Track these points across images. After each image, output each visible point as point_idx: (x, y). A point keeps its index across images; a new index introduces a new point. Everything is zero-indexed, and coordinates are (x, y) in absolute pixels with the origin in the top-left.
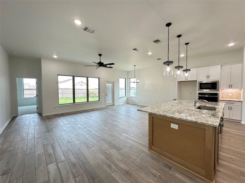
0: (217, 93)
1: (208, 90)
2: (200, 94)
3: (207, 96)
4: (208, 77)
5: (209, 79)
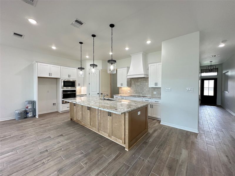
0: (75, 90)
1: (70, 88)
2: (64, 91)
3: (69, 93)
4: (69, 76)
5: (70, 78)
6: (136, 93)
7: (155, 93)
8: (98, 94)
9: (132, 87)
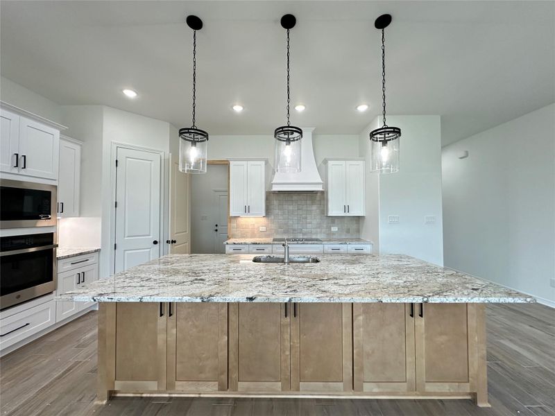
4: (21, 161)
5: (23, 172)
6: (286, 232)
7: (334, 229)
8: (155, 242)
9: (273, 217)
